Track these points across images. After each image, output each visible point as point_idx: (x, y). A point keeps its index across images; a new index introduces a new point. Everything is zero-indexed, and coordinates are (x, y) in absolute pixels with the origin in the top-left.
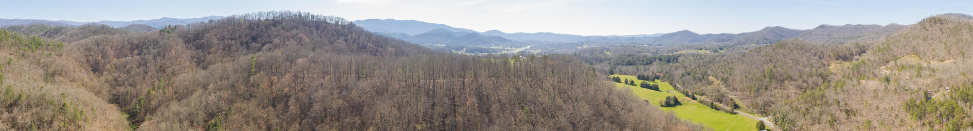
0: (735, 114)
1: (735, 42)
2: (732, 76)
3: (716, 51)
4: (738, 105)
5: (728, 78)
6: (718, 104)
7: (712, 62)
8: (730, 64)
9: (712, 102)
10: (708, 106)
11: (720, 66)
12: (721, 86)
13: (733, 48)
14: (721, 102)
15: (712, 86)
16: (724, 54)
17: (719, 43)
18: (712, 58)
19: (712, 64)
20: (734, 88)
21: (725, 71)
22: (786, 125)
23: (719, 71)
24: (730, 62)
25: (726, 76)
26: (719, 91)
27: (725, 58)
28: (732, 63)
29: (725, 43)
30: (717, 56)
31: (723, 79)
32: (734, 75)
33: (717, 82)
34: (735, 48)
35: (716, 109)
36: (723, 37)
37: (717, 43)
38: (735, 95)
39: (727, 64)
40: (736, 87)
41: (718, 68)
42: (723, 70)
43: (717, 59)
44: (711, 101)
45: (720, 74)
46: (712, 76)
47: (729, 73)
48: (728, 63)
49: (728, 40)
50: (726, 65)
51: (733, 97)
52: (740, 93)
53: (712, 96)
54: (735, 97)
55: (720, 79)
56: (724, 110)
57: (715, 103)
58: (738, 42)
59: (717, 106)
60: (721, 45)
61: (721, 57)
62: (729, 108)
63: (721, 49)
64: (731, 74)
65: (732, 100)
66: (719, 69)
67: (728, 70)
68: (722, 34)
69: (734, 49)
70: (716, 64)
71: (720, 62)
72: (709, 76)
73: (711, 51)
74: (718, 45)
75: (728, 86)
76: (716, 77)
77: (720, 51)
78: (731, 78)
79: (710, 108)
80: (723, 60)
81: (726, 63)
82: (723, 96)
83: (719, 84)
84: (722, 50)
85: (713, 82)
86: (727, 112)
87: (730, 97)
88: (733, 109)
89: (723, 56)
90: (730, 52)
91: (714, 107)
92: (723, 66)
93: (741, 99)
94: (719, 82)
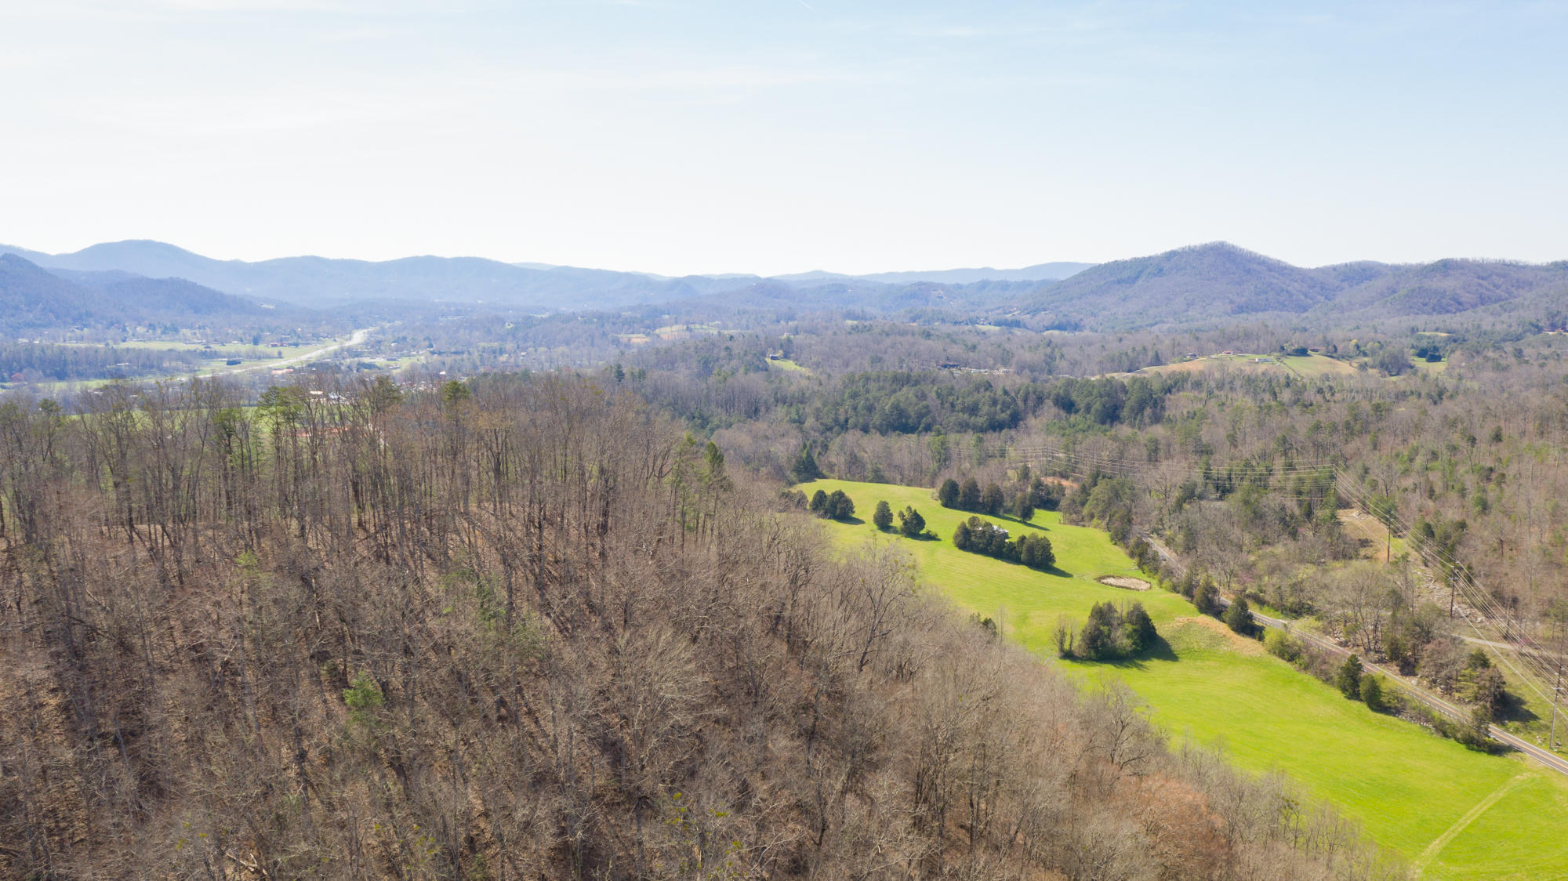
0: (1497, 750)
1: (1530, 316)
2: (1494, 516)
3: (1395, 365)
4: (1520, 702)
5: (1463, 525)
6: (1390, 678)
7: (1364, 430)
8: (1483, 446)
9: (1353, 660)
10: (1328, 681)
11: (1416, 451)
12: (1417, 571)
13: (1509, 347)
14: (1408, 668)
15: (1355, 563)
16: (1450, 384)
17: (1420, 321)
18: (1366, 406)
19: (1368, 438)
20: (1498, 595)
21: (1446, 487)
23: (1408, 482)
24: (1484, 433)
25: (1452, 515)
26: (1397, 600)
27: (1452, 408)
28: (1497, 438)
29: (1456, 321)
30: (1401, 396)
31: (1429, 531)
32: (1506, 513)
33: (1389, 546)
34: (1528, 352)
35: (1378, 702)
36: (1449, 284)
37: (1408, 321)
38: (1506, 637)
39: (1464, 444)
40: (1516, 585)
41: (1398, 467)
42: (1436, 478)
43: (1402, 410)
44: (1349, 652)
45: (1416, 500)
46: (1365, 509)
47: (1473, 494)
48: (1473, 440)
49: (1483, 301)
50: (1454, 449)
51: (1492, 647)
52: (1542, 629)
53: (1353, 627)
54: (1506, 646)
55: (1413, 532)
56: (1423, 716)
57: (1372, 670)
58: (1552, 316)
59: (1384, 687)
60: (1433, 327)
61: (1425, 402)
62: (1458, 712)
63: (1432, 354)
64: (1485, 507)
65: (1481, 661)
66: (1406, 472)
67: (1470, 481)
68: (1445, 267)
69: (1519, 354)
70: (1389, 442)
71: (1418, 428)
72: (1345, 505)
73: (1363, 367)
74: (1413, 330)
75: (1459, 574)
76: (1389, 516)
77: (1421, 363)
78: (1482, 534)
79: (1337, 695)
80: (1438, 420)
81: (1456, 438)
82: (1424, 634)
83: (1405, 557)
84: (1435, 358)
85: (1365, 543)
86: (1444, 730)
87: (1473, 642)
88: (1480, 720)
89: (1440, 395)
90: (1488, 375)
91: (1363, 688)
92: (1434, 455)
93: (1542, 667)
94: (1401, 546)
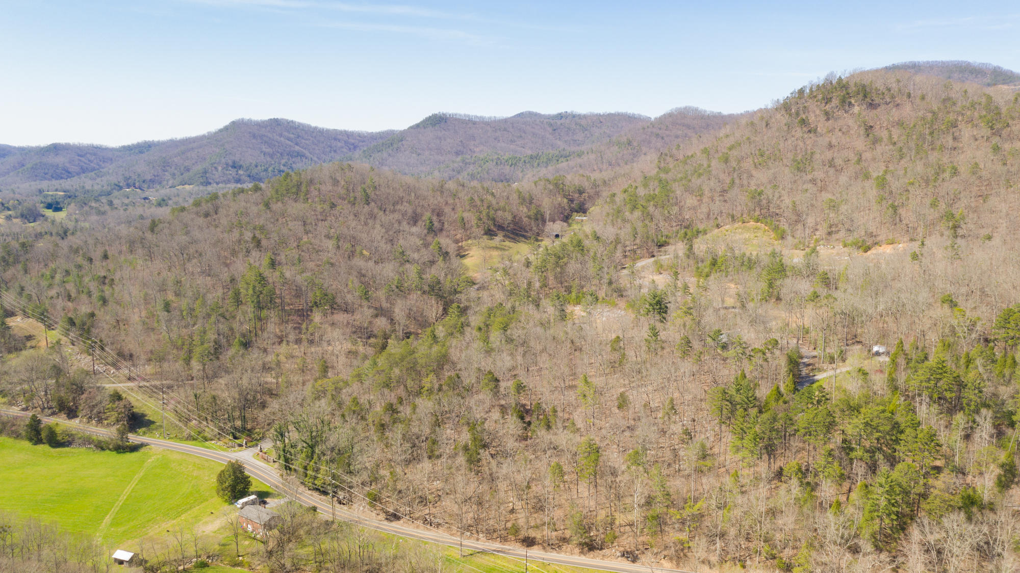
0: (134, 448)
1: (113, 179)
2: (111, 306)
3: (31, 215)
4: (143, 415)
5: (92, 315)
6: (61, 423)
7: (16, 261)
8: (97, 263)
9: (34, 418)
10: (18, 436)
11: (55, 271)
12: (68, 350)
13: (104, 200)
14: (72, 413)
15: (25, 353)
16: (70, 225)
17: (44, 185)
18: (15, 245)
19: (20, 267)
20: (121, 354)
21: (78, 292)
22: (323, 468)
23: (53, 292)
24: (97, 254)
25: (85, 309)
26: (58, 371)
27: (75, 240)
28: (106, 257)
29: (67, 184)
30: (39, 236)
31: (72, 322)
32: (118, 303)
33: (46, 337)
34: (116, 202)
35: (55, 441)
36: (52, 159)
37: (35, 185)
38: (130, 379)
39: (85, 263)
40: (131, 346)
41: (44, 283)
42: (71, 287)
43: (40, 244)
44: (30, 414)
45: (60, 303)
46: (26, 315)
47: (96, 294)
48: (91, 260)
49: (84, 170)
50: (79, 267)
51: (121, 386)
52: (149, 369)
53: (30, 396)
54: (130, 384)
55: (61, 324)
56: (87, 441)
57: (48, 421)
58: (127, 179)
59: (58, 430)
60: (54, 189)
61: (58, 239)
62: (106, 432)
63: (55, 206)
64: (104, 301)
65: (117, 397)
66: (50, 286)
67: (93, 286)
68: (55, 149)
69: (111, 203)
70: (35, 268)
71: (54, 256)
72: (11, 314)
73: (9, 218)
74: (41, 191)
75: (95, 346)
76: (43, 317)
77: (49, 213)
78: (105, 318)
79: (27, 444)
80: (66, 250)
81: (80, 260)
82: (79, 389)
83: (58, 342)
84: (58, 209)
85: (29, 338)
86: (101, 446)
87: (110, 387)
88: (122, 433)
89: (65, 232)
90: (94, 218)
91: (43, 435)
92: (68, 273)
93: (153, 391)
94: (55, 335)
